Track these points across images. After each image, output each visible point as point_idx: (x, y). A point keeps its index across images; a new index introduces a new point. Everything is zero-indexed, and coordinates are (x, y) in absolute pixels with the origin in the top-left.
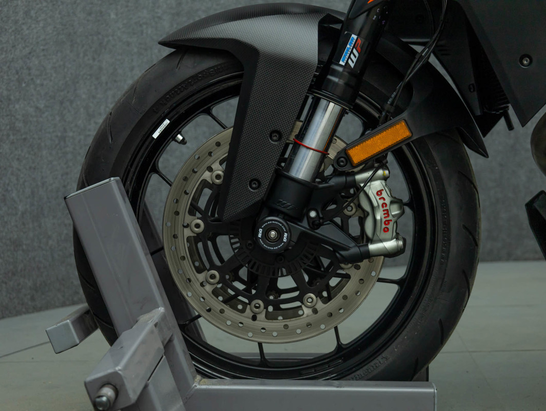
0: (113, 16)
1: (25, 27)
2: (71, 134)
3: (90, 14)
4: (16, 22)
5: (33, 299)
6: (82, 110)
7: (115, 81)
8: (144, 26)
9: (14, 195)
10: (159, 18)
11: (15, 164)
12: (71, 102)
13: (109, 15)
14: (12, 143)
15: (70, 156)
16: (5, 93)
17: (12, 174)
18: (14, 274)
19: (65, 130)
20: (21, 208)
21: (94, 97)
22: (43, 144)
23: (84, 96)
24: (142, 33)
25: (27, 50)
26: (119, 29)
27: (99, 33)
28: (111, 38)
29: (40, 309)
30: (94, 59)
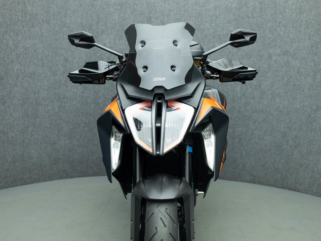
0: (40, 109)
1: (13, 114)
2: (26, 140)
3: (33, 108)
4: (10, 112)
5: (12, 184)
6: (30, 134)
7: (40, 126)
8: (50, 111)
9: (8, 157)
10: (55, 108)
11: (8, 149)
12: (26, 132)
13: (39, 108)
14: (8, 144)
15: (25, 146)
16: (6, 131)
17: (7, 152)
18: (6, 178)
19: (24, 139)
20: (9, 160)
21: (33, 130)
22: (17, 144)
23: (30, 130)
24: (49, 112)
25: (14, 119)
26: (42, 112)
27: (36, 113)
28: (39, 114)
29: (14, 186)
30: (34, 120)
